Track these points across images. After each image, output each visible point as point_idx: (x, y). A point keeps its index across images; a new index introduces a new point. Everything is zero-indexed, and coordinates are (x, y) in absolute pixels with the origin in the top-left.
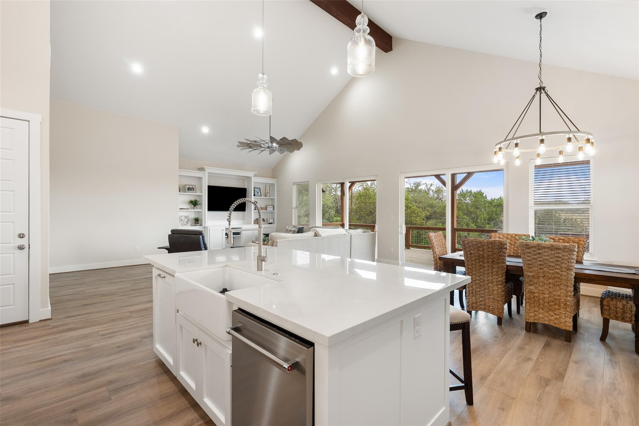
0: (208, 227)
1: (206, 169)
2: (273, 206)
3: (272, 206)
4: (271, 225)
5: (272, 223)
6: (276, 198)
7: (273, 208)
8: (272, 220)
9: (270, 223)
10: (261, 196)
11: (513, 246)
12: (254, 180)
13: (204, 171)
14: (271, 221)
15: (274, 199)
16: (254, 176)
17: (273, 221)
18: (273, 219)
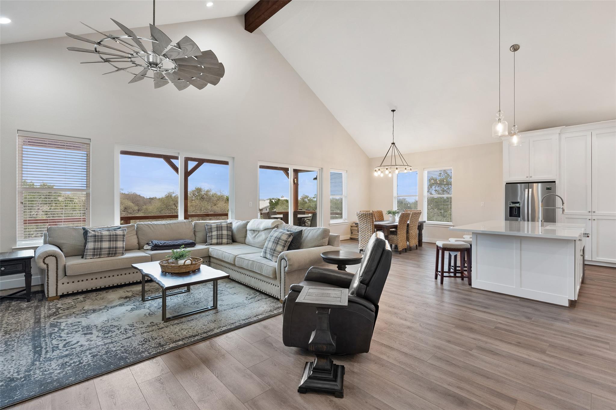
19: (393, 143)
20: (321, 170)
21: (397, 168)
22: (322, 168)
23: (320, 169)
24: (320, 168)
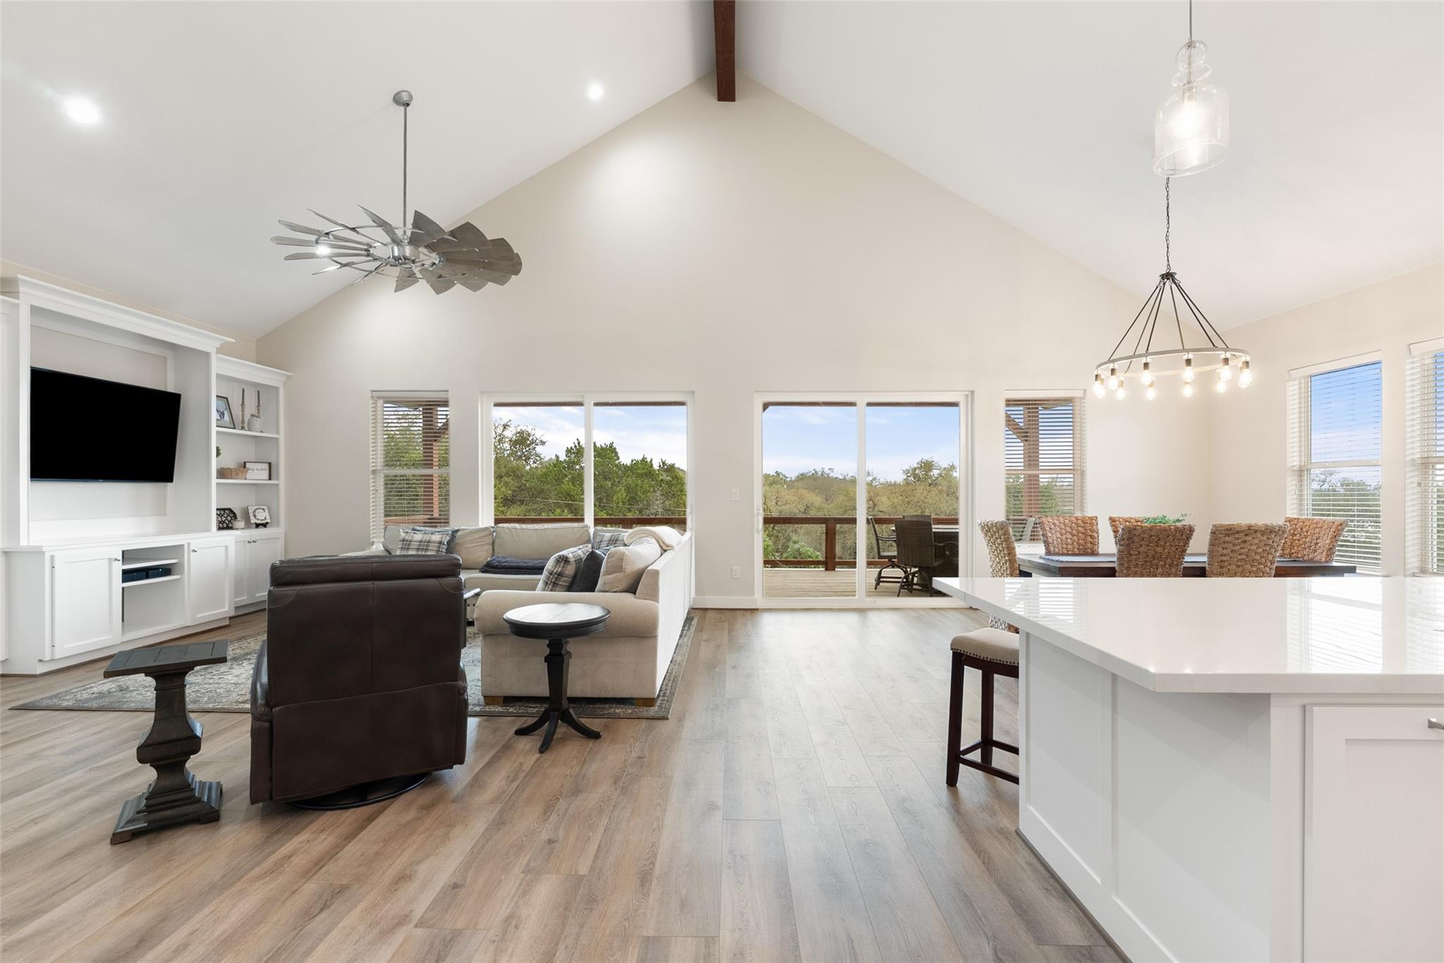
0: (44, 552)
1: (22, 289)
2: (270, 464)
3: (266, 466)
4: (261, 531)
5: (265, 525)
6: (282, 437)
7: (267, 472)
8: (266, 514)
9: (257, 526)
10: (235, 428)
11: (1075, 538)
12: (219, 365)
13: (14, 294)
14: (262, 516)
15: (277, 439)
16: (219, 351)
17: (268, 517)
18: (269, 509)
19: (1169, 276)
20: (970, 396)
21: (1113, 371)
22: (972, 392)
23: (967, 395)
24: (967, 393)
